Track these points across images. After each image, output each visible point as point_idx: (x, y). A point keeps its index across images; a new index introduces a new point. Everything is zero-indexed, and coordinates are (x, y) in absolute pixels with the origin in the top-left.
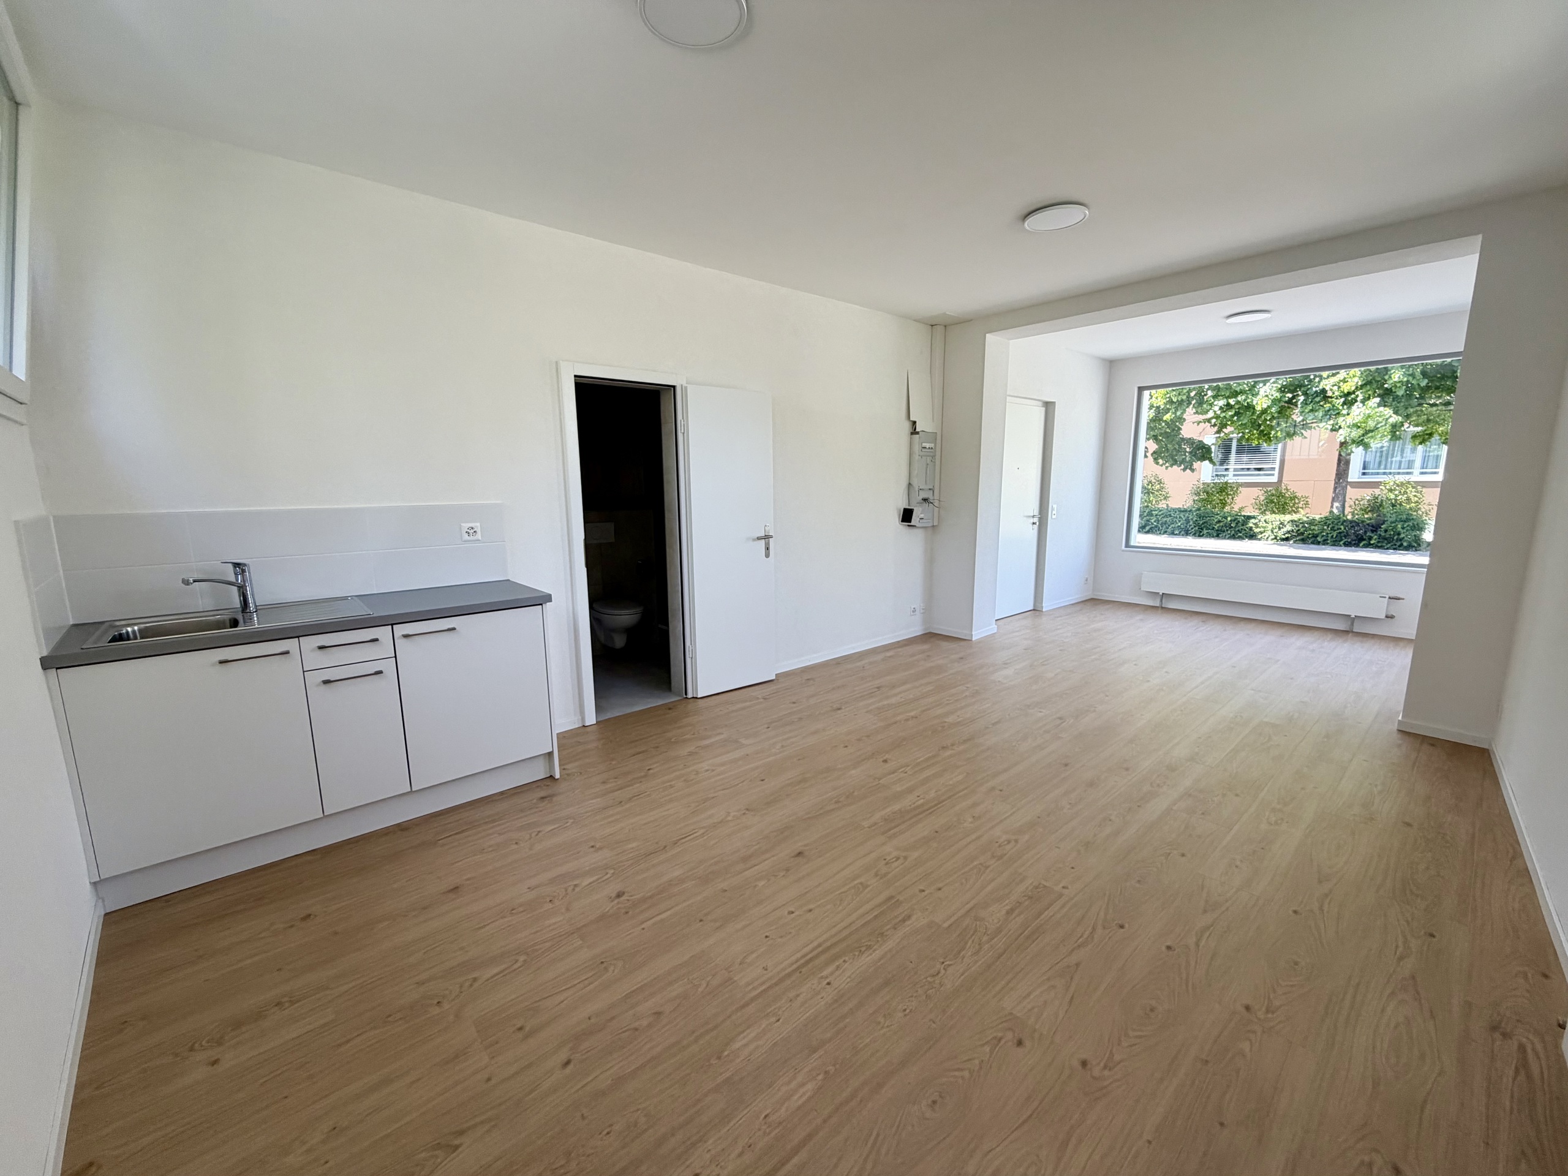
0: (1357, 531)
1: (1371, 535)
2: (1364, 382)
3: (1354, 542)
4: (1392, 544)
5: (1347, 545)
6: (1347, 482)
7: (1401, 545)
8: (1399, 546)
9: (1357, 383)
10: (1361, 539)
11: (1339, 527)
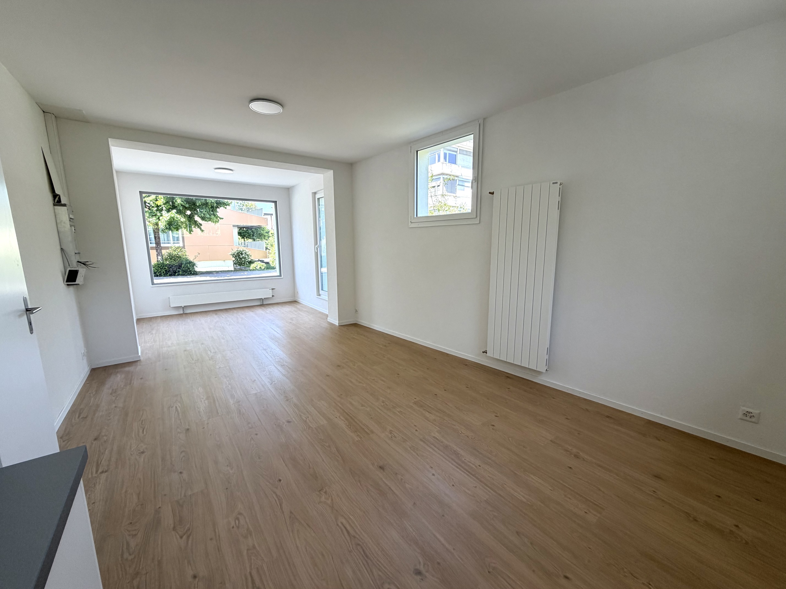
0: (173, 269)
1: (179, 270)
2: (166, 202)
3: (173, 274)
4: (187, 273)
5: (171, 275)
6: (161, 247)
7: (191, 273)
8: (190, 274)
9: (163, 201)
10: (175, 273)
11: (165, 268)
